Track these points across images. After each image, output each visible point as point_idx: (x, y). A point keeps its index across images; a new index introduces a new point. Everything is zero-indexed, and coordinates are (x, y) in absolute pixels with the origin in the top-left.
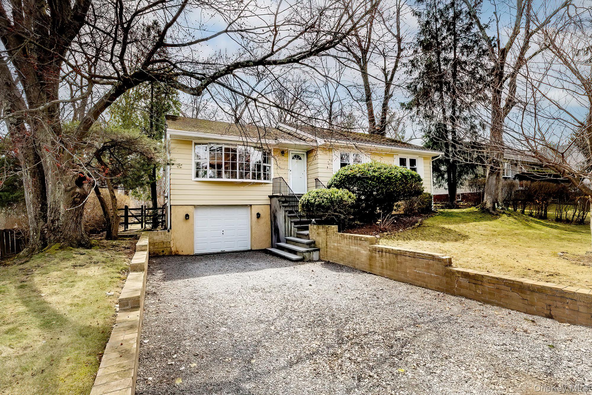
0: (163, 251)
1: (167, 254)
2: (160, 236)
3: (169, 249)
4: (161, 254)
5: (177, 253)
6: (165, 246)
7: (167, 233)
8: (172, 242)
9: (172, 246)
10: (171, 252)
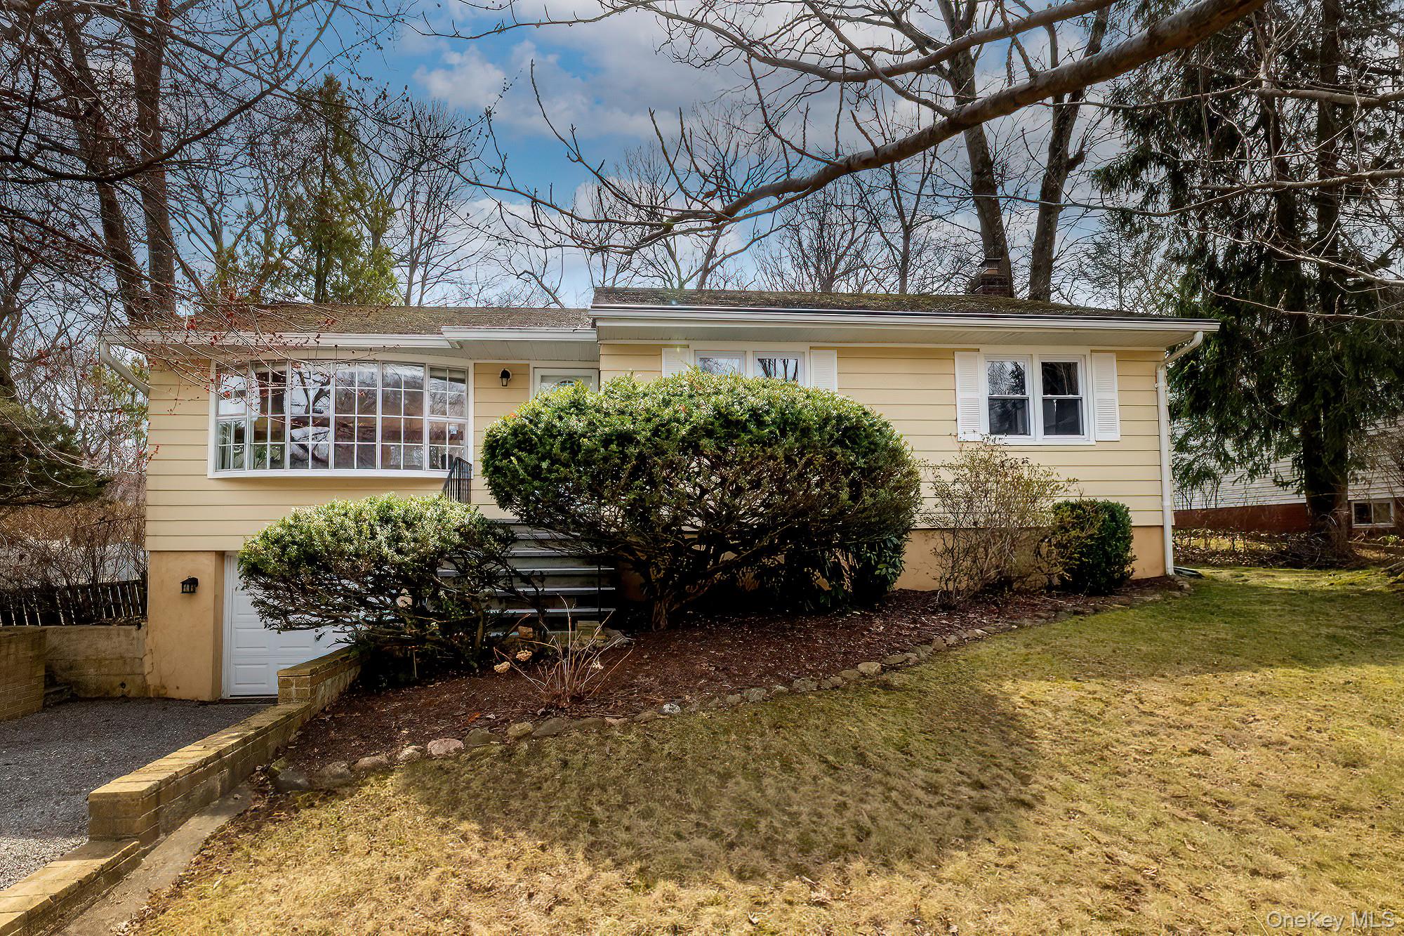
0: (123, 685)
1: (133, 694)
2: (115, 639)
3: (139, 680)
4: (118, 692)
5: (162, 692)
6: (128, 669)
7: (134, 633)
8: (148, 661)
9: (147, 669)
10: (145, 687)
